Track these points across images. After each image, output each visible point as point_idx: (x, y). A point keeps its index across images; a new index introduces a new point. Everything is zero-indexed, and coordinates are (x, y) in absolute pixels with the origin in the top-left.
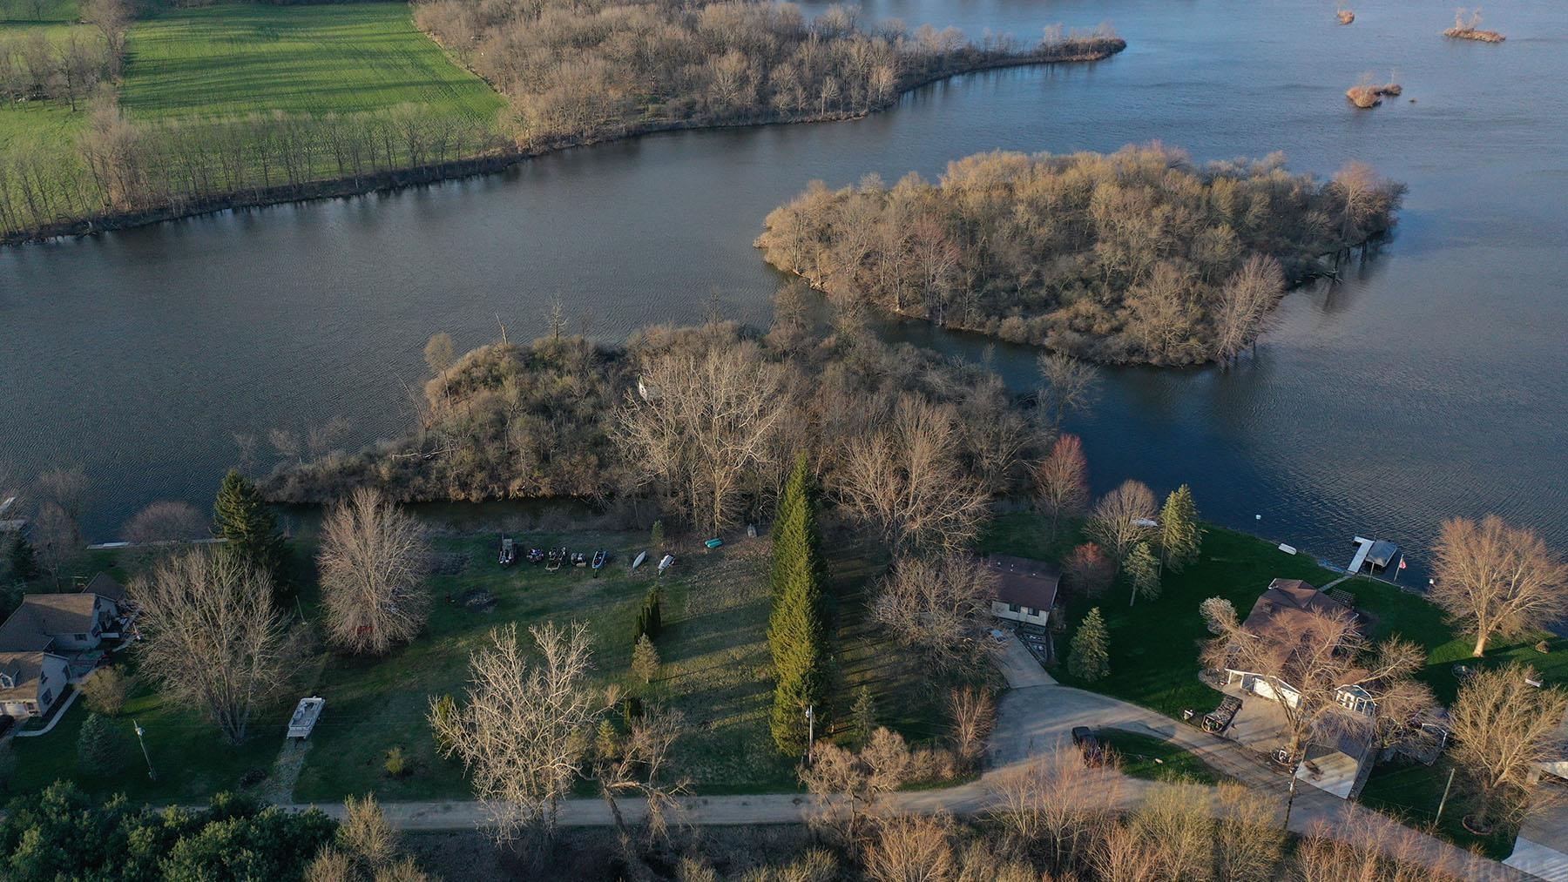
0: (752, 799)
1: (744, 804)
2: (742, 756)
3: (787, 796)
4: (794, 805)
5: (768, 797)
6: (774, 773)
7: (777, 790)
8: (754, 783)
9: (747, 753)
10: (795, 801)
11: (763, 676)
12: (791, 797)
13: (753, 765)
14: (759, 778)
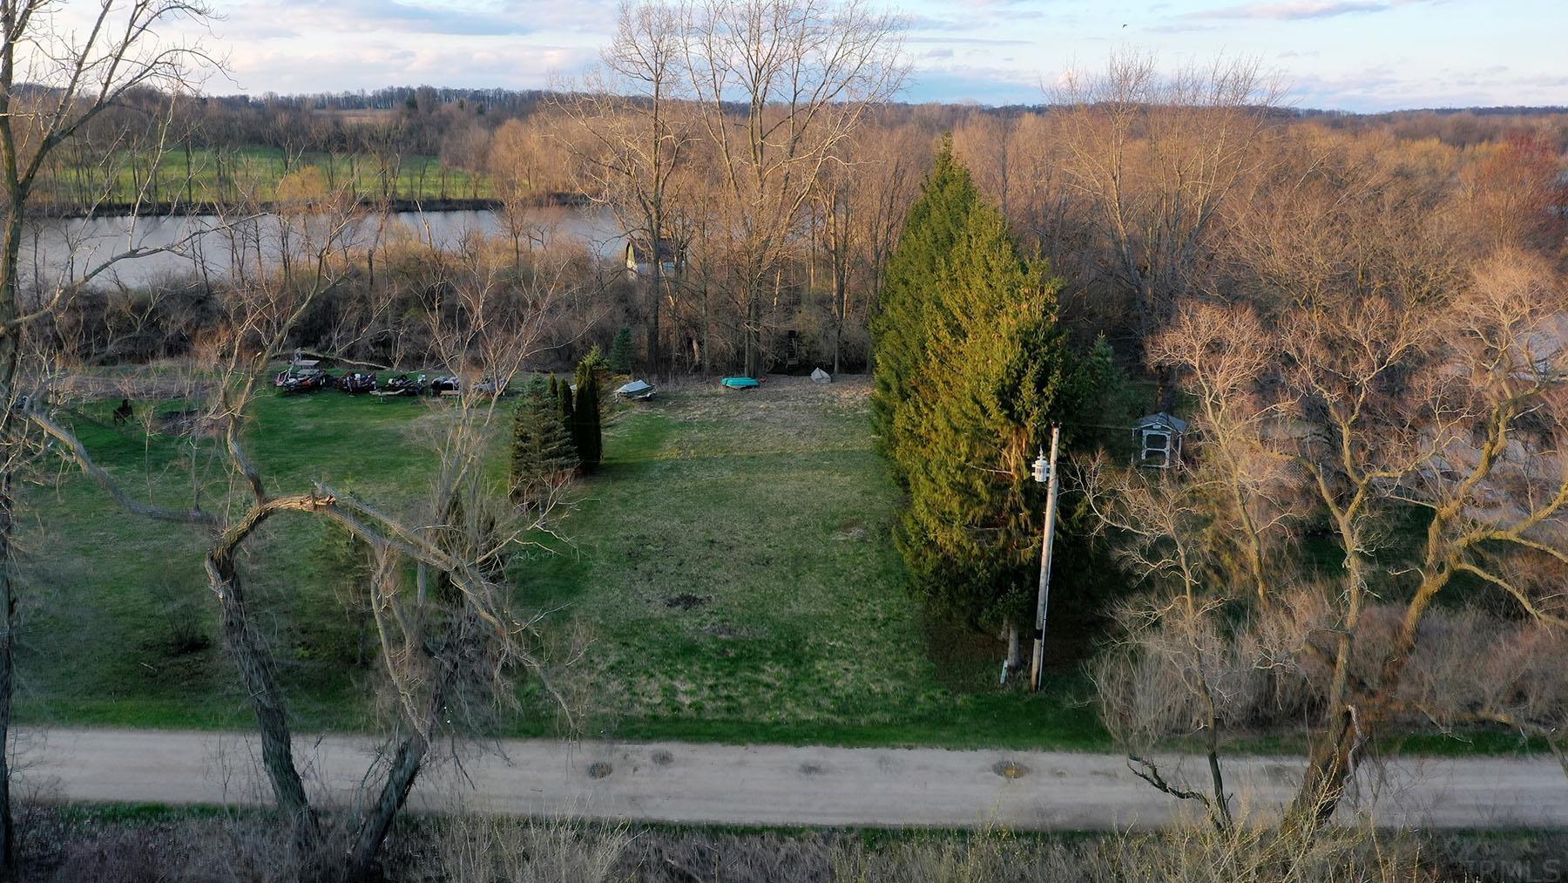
0: (837, 755)
1: (811, 768)
2: (798, 662)
3: (968, 754)
4: (1002, 779)
5: (900, 754)
6: (911, 701)
7: (929, 741)
8: (840, 720)
9: (813, 658)
10: (1001, 769)
11: (856, 533)
12: (985, 757)
13: (839, 684)
14: (859, 710)
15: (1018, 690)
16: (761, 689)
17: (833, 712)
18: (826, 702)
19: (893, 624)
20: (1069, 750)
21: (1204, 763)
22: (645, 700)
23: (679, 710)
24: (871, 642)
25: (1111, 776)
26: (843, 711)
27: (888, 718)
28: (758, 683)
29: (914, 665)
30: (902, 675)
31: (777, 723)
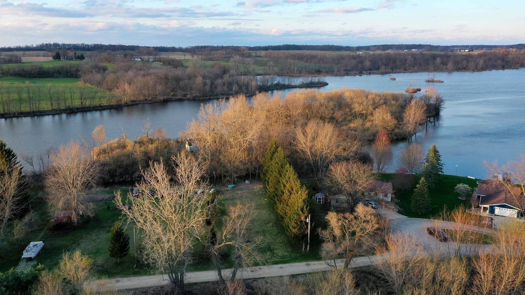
0: (284, 265)
1: (281, 268)
2: (271, 251)
3: (302, 263)
4: (307, 266)
5: (292, 264)
6: (291, 256)
7: (295, 262)
8: (282, 260)
9: (274, 250)
10: (307, 265)
11: (271, 224)
12: (304, 263)
13: (279, 254)
14: (284, 258)
15: (306, 252)
17: (280, 259)
18: (279, 257)
19: (284, 243)
20: (315, 261)
21: (333, 261)
23: (258, 261)
24: (281, 246)
25: (321, 264)
26: (282, 258)
28: (267, 255)
29: (289, 250)
30: (288, 252)
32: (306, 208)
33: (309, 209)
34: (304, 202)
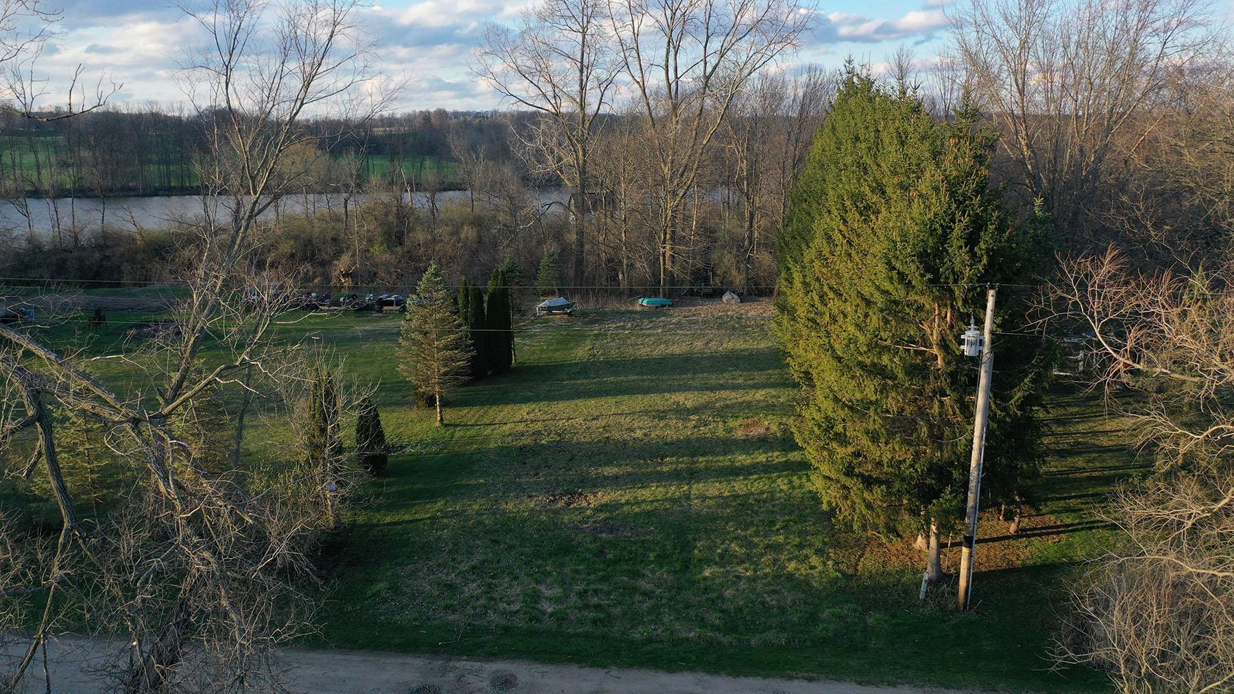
2: (684, 567)
6: (813, 618)
7: (835, 672)
8: (725, 640)
9: (701, 562)
13: (729, 593)
14: (750, 628)
15: (942, 608)
16: (638, 598)
17: (718, 629)
18: (714, 618)
22: (503, 605)
23: (538, 620)
26: (730, 628)
27: (783, 638)
28: (634, 590)
31: (650, 641)
32: (971, 240)
33: (992, 254)
34: (953, 194)
